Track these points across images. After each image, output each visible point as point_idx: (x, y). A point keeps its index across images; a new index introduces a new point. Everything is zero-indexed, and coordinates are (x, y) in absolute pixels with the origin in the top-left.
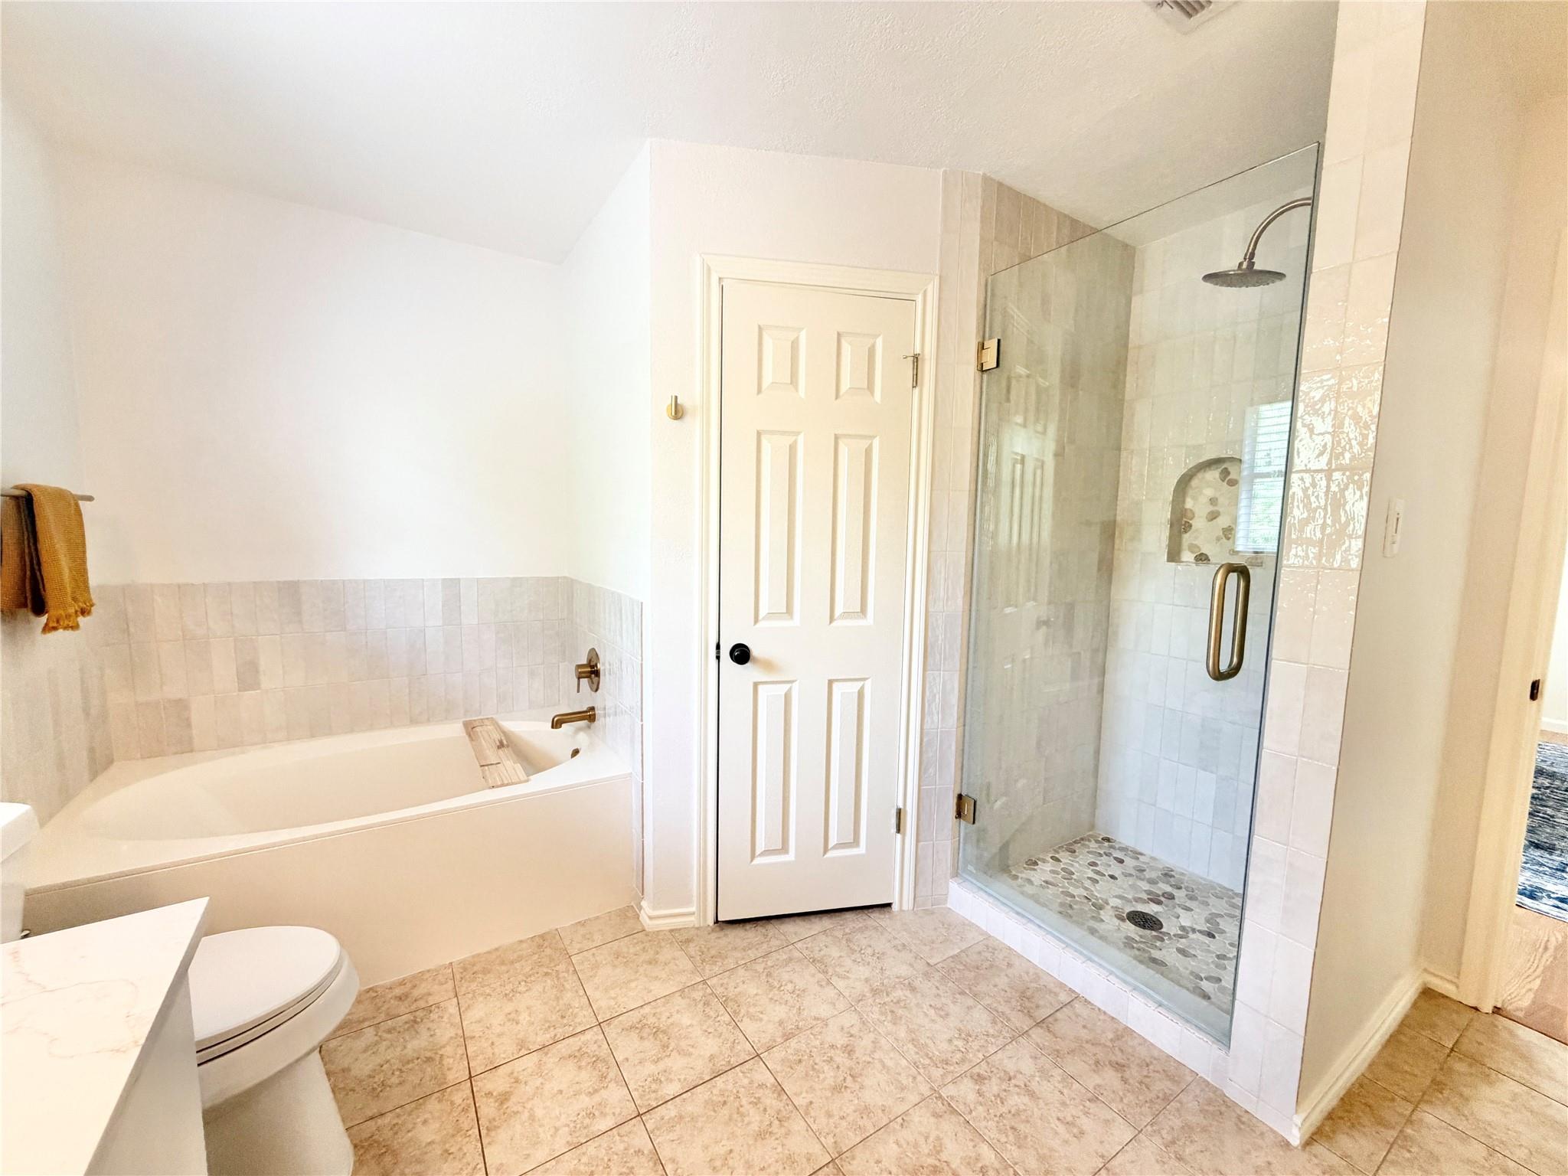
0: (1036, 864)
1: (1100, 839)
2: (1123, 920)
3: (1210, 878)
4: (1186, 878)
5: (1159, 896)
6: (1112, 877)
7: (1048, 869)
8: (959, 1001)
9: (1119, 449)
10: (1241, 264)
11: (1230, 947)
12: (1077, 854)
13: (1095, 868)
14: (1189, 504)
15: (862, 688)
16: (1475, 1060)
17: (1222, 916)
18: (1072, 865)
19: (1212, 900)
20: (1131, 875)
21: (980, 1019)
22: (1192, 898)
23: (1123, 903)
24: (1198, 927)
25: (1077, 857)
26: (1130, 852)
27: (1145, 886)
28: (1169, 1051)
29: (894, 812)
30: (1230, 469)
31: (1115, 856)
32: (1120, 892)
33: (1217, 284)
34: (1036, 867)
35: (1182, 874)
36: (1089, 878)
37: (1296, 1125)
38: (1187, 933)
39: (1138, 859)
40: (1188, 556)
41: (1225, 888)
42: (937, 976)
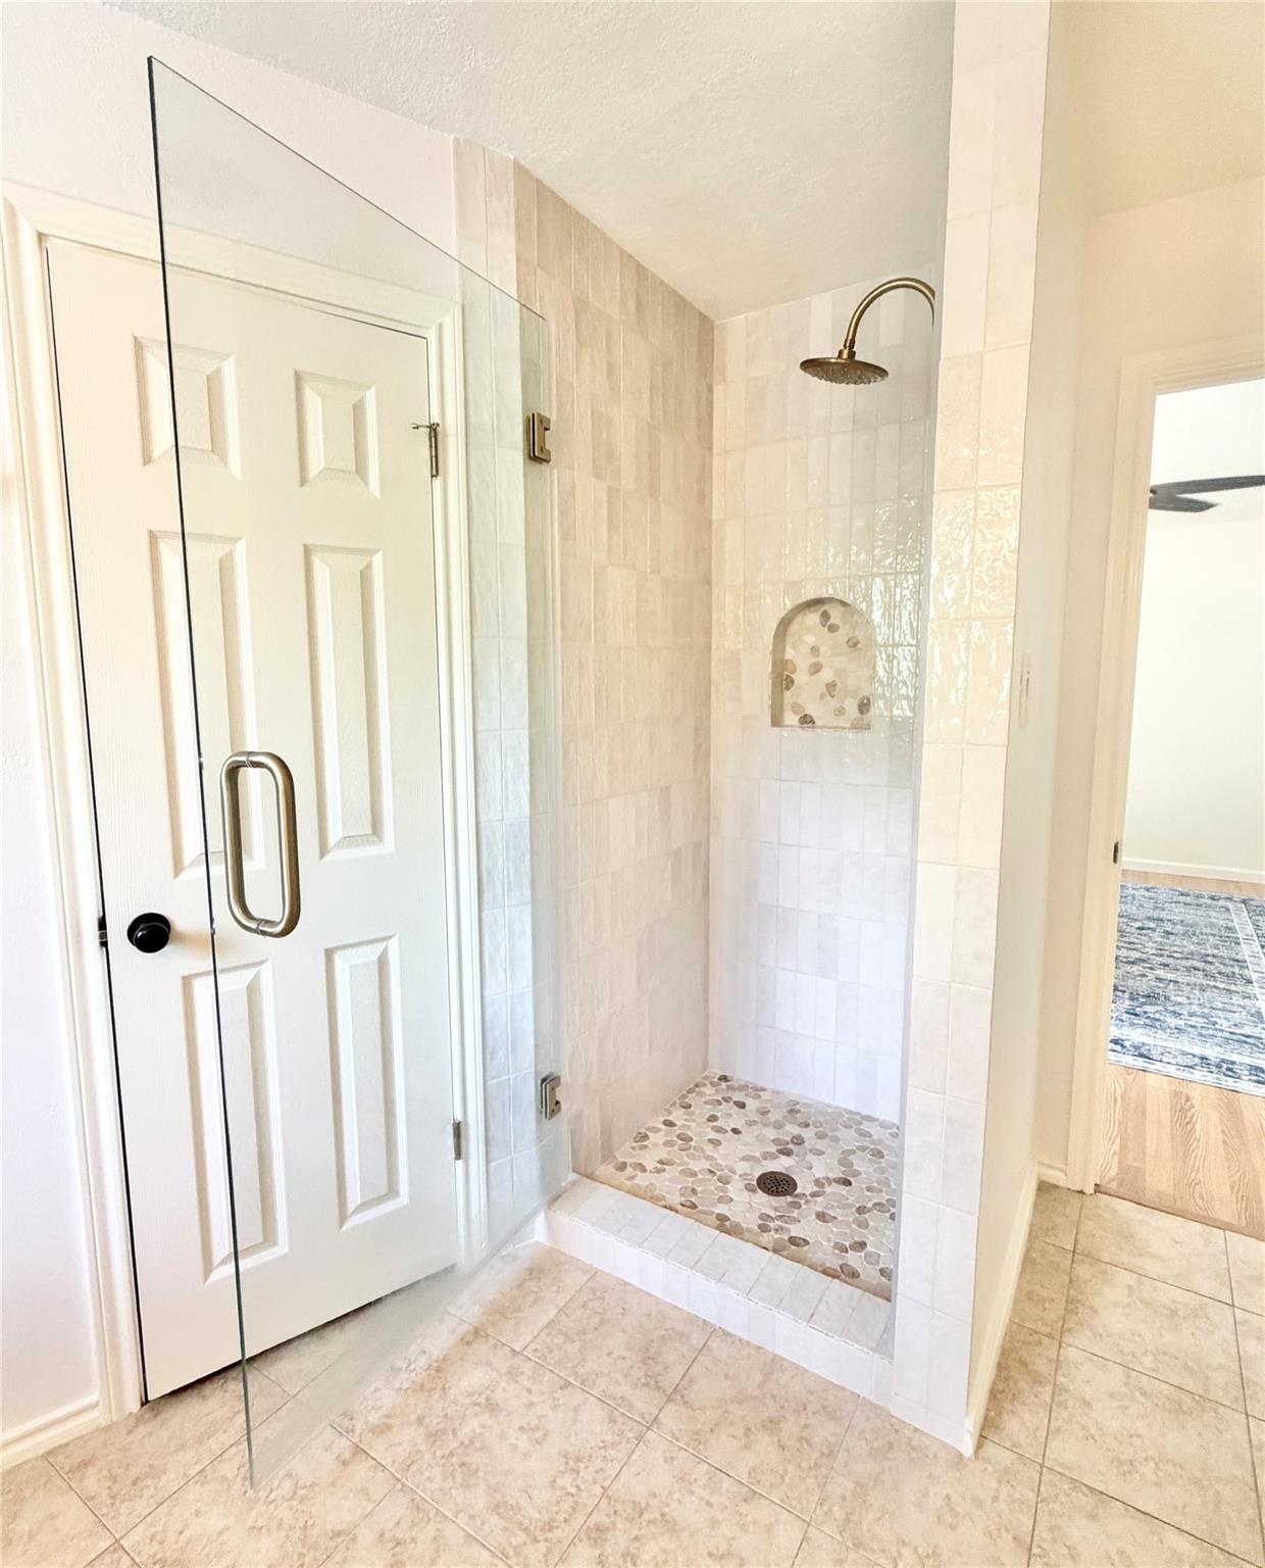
0: (646, 1137)
1: (716, 1080)
2: (753, 1191)
3: (836, 1103)
4: (812, 1111)
5: (788, 1143)
6: (736, 1131)
7: (661, 1141)
8: (561, 1401)
9: (708, 582)
10: (841, 352)
11: (868, 1193)
12: (692, 1109)
13: (715, 1124)
14: (789, 653)
15: (385, 952)
16: (1092, 1258)
17: (853, 1152)
18: (689, 1127)
19: (843, 1133)
20: (755, 1122)
21: (593, 1424)
22: (821, 1136)
23: (751, 1166)
24: (832, 1176)
25: (693, 1113)
26: (750, 1091)
27: (771, 1133)
28: (824, 1374)
29: (450, 1130)
30: (831, 612)
31: (735, 1099)
32: (746, 1151)
33: (816, 375)
34: (645, 1143)
35: (810, 1106)
36: (710, 1141)
37: (968, 1431)
38: (823, 1187)
39: (759, 1096)
40: (791, 718)
41: (851, 1112)
42: (528, 1368)
